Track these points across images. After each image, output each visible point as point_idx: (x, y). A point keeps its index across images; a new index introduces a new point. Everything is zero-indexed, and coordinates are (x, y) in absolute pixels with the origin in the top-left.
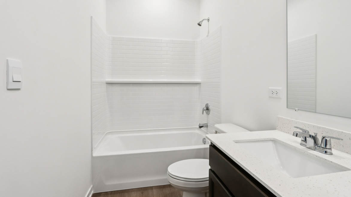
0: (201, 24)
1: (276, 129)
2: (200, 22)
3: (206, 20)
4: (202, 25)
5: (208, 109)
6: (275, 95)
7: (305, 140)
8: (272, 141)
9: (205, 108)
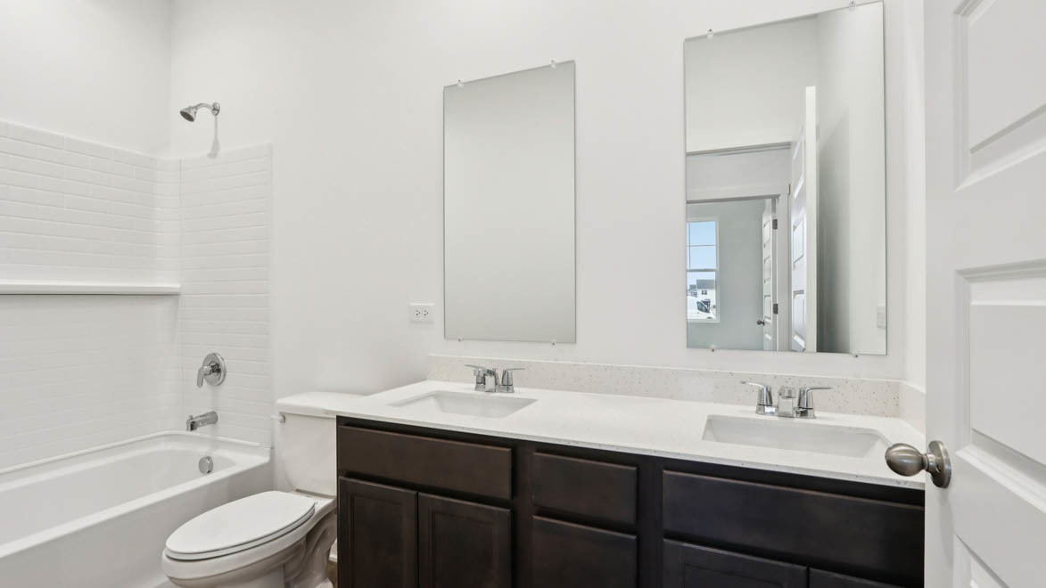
0: (192, 114)
1: (425, 379)
2: (190, 108)
3: (207, 106)
4: (195, 120)
5: (216, 369)
6: (421, 318)
7: (484, 381)
8: (432, 396)
9: (208, 368)
